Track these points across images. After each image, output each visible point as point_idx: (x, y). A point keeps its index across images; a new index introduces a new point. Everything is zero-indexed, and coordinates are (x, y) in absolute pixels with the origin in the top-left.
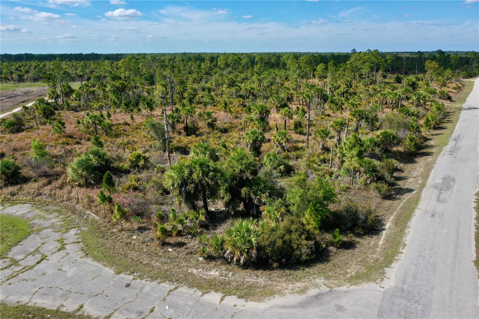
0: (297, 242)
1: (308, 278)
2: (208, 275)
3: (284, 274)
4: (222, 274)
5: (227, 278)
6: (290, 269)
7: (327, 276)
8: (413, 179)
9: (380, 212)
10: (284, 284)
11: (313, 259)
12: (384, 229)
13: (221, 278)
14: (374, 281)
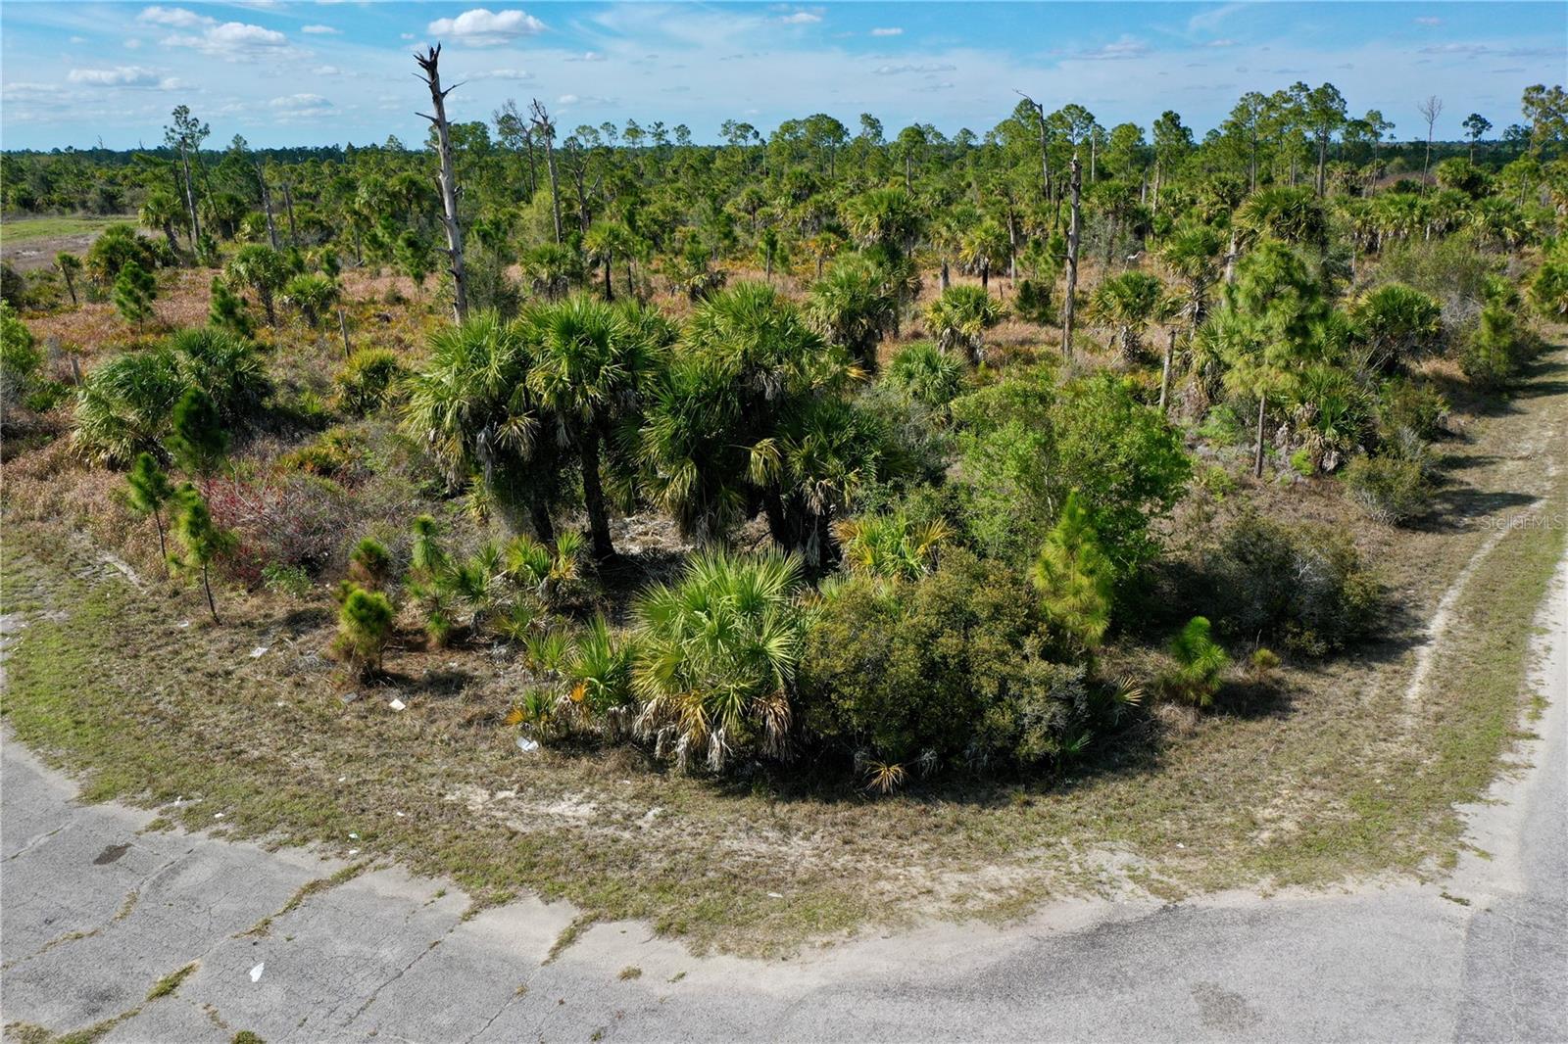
0: (997, 666)
1: (1048, 845)
2: (533, 818)
3: (926, 821)
4: (609, 814)
5: (627, 835)
6: (961, 800)
7: (1151, 835)
8: (1520, 462)
9: (1392, 576)
10: (917, 871)
11: (1078, 758)
12: (1422, 641)
13: (597, 831)
14: (1409, 864)
